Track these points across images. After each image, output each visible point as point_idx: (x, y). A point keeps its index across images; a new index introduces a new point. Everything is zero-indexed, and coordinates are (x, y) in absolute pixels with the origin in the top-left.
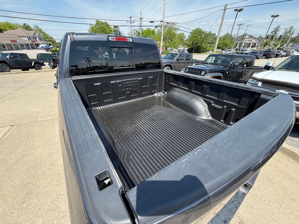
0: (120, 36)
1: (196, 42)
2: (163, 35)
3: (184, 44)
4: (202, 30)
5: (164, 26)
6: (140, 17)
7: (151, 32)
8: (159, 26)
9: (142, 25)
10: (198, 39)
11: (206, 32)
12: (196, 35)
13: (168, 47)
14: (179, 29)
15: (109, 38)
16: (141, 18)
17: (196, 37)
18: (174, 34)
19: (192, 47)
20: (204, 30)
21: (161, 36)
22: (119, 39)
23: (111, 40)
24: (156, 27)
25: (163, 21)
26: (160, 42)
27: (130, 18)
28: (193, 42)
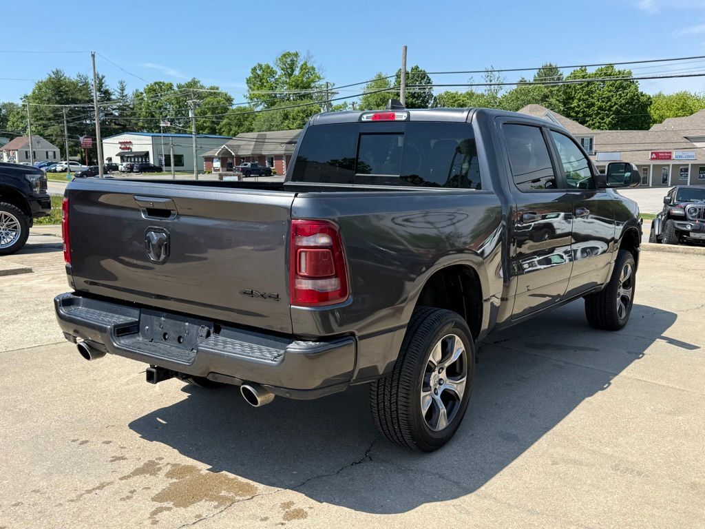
15: (363, 116)
22: (380, 116)
23: (364, 119)
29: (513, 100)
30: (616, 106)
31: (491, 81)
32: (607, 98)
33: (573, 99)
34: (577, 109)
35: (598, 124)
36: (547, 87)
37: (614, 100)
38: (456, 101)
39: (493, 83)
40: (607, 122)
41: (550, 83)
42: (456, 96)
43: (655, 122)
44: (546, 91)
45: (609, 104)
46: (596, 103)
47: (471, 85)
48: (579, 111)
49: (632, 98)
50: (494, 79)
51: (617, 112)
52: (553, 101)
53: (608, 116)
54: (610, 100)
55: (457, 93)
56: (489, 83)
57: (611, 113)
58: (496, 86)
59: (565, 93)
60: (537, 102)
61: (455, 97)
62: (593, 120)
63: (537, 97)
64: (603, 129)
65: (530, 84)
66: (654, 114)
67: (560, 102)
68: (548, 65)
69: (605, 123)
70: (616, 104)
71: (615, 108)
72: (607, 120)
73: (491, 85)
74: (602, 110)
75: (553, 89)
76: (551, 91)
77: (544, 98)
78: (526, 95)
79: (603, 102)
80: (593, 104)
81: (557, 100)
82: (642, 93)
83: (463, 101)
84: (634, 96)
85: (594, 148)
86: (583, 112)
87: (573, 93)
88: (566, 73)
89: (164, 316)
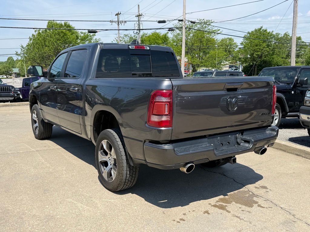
0: (138, 45)
1: (259, 53)
2: (186, 44)
3: (234, 58)
4: (268, 31)
5: (186, 28)
6: (137, 14)
7: (159, 39)
8: (177, 28)
9: (141, 28)
10: (262, 48)
11: (278, 34)
12: (256, 41)
13: (198, 66)
14: (219, 32)
15: (130, 47)
16: (140, 15)
17: (257, 46)
18: (209, 41)
19: (251, 64)
20: (273, 32)
21: (181, 46)
22: (138, 47)
23: (131, 48)
24: (171, 29)
25: (184, 19)
26: (181, 57)
27: (117, 15)
28: (253, 54)
89: (219, 137)
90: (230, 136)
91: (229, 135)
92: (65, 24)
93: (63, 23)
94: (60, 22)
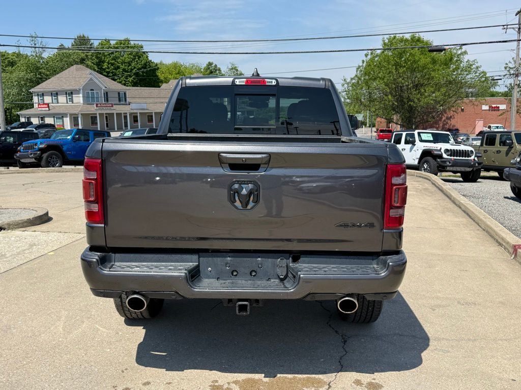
22: (253, 82)
23: (237, 83)
29: (58, 61)
30: (135, 69)
31: (35, 45)
32: (128, 63)
33: (104, 62)
34: (107, 70)
35: (124, 82)
36: (84, 53)
37: (133, 64)
38: (6, 59)
39: (37, 46)
40: (130, 81)
41: (85, 50)
42: (6, 54)
43: (162, 82)
44: (83, 55)
45: (130, 67)
46: (121, 66)
47: (18, 46)
48: (109, 72)
49: (145, 64)
50: (38, 43)
51: (137, 74)
52: (89, 63)
53: (130, 76)
54: (130, 65)
55: (5, 52)
56: (33, 45)
57: (132, 74)
58: (40, 49)
59: (97, 57)
60: (77, 63)
61: (4, 55)
62: (120, 79)
63: (76, 60)
64: (128, 86)
65: (69, 49)
66: (161, 77)
67: (94, 64)
68: (82, 36)
69: (129, 81)
70: (135, 68)
71: (134, 70)
72: (130, 79)
73: (36, 47)
74: (126, 71)
75: (88, 54)
76: (87, 56)
77: (82, 61)
78: (67, 57)
79: (125, 66)
80: (118, 67)
81: (92, 63)
82: (151, 61)
83: (12, 59)
84: (147, 62)
85: (128, 100)
86: (112, 73)
87: (103, 58)
88: (96, 44)
89: (229, 257)
90: (259, 259)
91: (259, 257)
92: (413, 38)
93: (408, 36)
94: (401, 35)
